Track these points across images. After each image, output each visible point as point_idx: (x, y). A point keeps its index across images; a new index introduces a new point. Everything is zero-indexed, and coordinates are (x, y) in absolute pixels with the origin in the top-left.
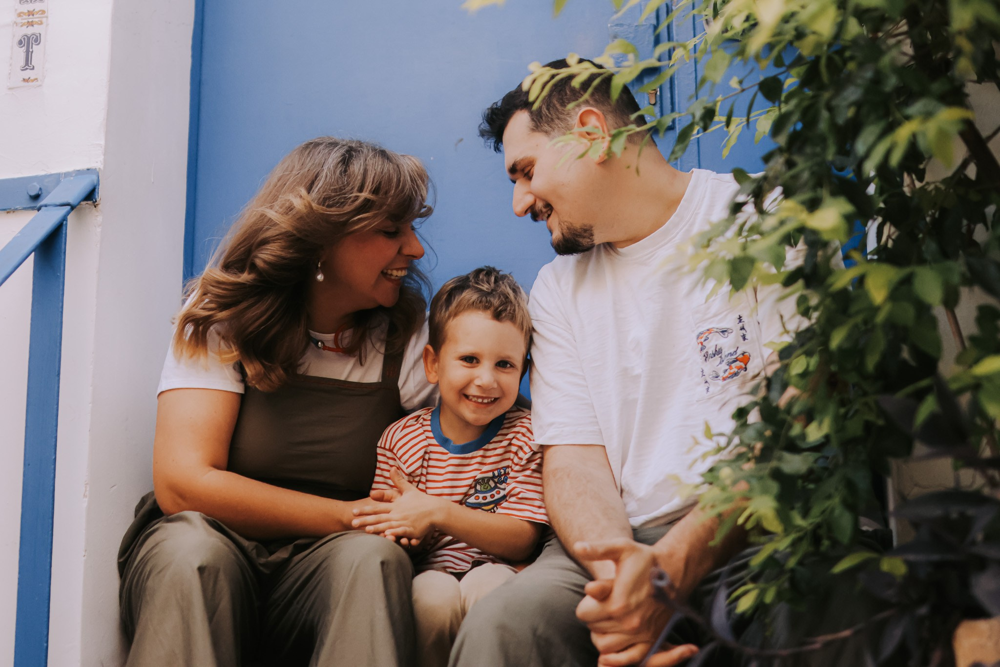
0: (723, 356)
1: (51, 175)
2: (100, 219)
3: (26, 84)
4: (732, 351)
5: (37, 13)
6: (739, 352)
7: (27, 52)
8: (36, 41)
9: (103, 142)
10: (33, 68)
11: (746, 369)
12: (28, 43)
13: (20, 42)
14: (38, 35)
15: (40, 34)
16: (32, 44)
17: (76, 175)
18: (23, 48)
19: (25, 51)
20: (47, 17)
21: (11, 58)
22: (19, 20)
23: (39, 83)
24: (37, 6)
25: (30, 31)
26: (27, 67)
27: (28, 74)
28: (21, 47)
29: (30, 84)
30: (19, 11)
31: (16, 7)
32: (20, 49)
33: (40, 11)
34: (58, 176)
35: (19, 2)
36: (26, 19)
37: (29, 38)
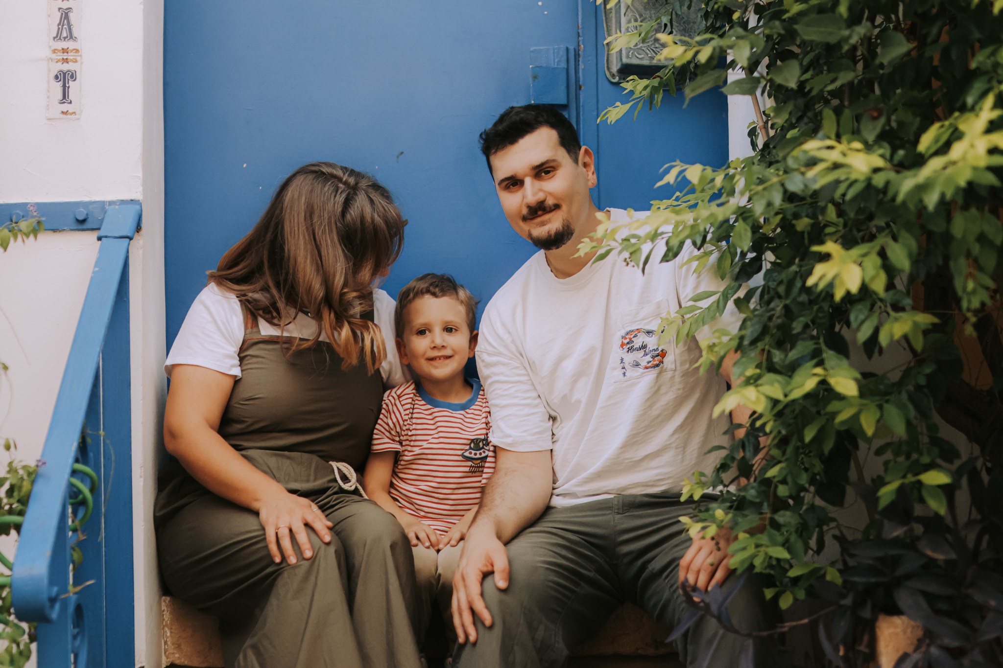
0: (647, 351)
1: (95, 202)
2: (141, 242)
3: (64, 116)
4: (655, 348)
5: (71, 51)
6: (660, 349)
7: (64, 86)
8: (72, 77)
9: (140, 175)
10: (71, 102)
11: (662, 362)
12: (65, 78)
13: (56, 77)
14: (74, 72)
15: (76, 72)
16: (68, 80)
17: (120, 204)
18: (60, 83)
19: (61, 85)
20: (81, 56)
21: (48, 91)
22: (54, 56)
23: (77, 116)
24: (70, 45)
25: (65, 67)
26: (64, 101)
27: (65, 107)
28: (59, 82)
29: (69, 116)
30: (53, 48)
31: (51, 44)
32: (57, 83)
33: (74, 49)
34: (103, 203)
35: (52, 39)
36: (60, 56)
37: (64, 74)
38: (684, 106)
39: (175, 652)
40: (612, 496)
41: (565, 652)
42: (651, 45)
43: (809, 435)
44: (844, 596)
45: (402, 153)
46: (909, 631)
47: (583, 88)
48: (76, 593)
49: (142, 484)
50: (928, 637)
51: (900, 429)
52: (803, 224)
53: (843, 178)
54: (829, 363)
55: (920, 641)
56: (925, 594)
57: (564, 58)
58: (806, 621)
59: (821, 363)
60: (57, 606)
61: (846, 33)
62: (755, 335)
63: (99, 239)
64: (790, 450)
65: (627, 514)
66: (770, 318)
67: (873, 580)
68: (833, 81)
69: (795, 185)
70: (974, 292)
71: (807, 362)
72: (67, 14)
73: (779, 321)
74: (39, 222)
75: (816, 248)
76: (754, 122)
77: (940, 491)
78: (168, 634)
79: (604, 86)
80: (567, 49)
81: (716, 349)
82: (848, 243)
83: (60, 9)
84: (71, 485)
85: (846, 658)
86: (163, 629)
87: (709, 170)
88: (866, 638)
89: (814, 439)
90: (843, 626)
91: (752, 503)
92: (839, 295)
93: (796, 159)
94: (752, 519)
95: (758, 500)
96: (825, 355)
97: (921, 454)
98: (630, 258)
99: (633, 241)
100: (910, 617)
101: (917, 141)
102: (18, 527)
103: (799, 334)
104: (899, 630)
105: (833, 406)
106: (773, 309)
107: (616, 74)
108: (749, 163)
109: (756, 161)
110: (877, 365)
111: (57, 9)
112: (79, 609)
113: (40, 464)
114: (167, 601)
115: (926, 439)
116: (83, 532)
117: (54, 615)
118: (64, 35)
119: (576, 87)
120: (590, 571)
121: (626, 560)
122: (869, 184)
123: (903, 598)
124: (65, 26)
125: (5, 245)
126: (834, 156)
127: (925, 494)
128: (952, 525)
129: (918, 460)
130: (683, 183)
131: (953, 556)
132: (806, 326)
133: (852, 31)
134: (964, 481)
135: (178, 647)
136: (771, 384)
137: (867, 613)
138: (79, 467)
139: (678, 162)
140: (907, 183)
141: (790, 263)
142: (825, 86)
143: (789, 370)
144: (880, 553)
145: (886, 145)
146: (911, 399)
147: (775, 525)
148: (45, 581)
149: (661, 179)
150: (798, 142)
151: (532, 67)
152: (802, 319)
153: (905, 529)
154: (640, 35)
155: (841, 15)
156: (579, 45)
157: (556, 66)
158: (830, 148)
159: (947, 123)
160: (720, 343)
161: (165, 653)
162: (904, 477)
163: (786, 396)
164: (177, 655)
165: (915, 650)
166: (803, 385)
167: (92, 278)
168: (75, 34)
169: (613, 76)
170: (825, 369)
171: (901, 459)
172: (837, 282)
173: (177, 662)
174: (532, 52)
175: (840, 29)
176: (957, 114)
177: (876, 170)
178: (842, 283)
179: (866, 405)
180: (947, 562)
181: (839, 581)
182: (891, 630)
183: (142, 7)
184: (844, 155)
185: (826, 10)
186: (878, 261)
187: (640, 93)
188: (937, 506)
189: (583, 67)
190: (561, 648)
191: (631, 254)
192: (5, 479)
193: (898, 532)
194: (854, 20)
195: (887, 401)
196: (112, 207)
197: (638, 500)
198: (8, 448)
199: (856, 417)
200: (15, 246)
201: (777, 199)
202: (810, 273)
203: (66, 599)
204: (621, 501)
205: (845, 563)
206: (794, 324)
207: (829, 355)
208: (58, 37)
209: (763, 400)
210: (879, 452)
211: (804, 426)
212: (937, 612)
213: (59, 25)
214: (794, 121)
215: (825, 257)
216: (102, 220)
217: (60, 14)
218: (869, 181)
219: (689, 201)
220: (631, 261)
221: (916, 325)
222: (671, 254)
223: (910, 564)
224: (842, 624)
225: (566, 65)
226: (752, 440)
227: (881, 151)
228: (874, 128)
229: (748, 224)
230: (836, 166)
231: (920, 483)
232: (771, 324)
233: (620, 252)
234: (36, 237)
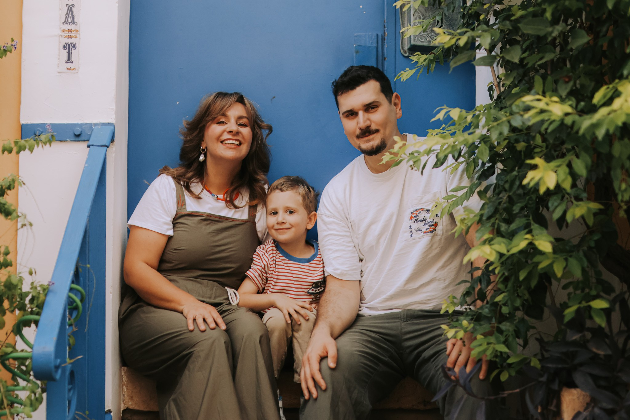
0: (426, 222)
1: (86, 124)
2: (114, 149)
3: (68, 71)
4: (431, 220)
5: (74, 31)
6: (434, 221)
7: (69, 53)
8: (74, 47)
9: (114, 108)
10: (72, 63)
12: (69, 48)
13: (64, 47)
15: (76, 44)
16: (71, 48)
17: (101, 125)
18: (66, 50)
19: (67, 52)
20: (79, 34)
21: (59, 55)
22: (63, 34)
23: (76, 71)
24: (73, 27)
25: (70, 41)
26: (69, 61)
27: (69, 65)
28: (65, 49)
29: (71, 71)
30: (62, 29)
31: (61, 27)
32: (64, 50)
33: (75, 30)
34: (91, 125)
35: (62, 23)
36: (67, 34)
37: (69, 45)
38: (450, 73)
39: (129, 401)
40: (400, 310)
41: (370, 407)
42: (429, 33)
43: (522, 276)
44: (542, 376)
45: (274, 97)
46: (581, 398)
47: (386, 59)
48: (71, 363)
49: (111, 297)
50: (593, 402)
51: (578, 274)
52: (521, 146)
53: (546, 118)
54: (534, 232)
55: (588, 404)
56: (592, 376)
57: (375, 41)
58: (518, 390)
59: (530, 232)
60: (60, 371)
61: (550, 29)
62: (490, 213)
63: (89, 146)
64: (510, 285)
65: (409, 322)
66: (500, 204)
67: (560, 366)
68: (541, 59)
69: (517, 122)
70: (626, 190)
71: (521, 231)
72: (71, 8)
73: (505, 205)
74: (52, 136)
75: (529, 162)
76: (492, 82)
77: (602, 312)
78: (125, 390)
79: (400, 59)
80: (377, 35)
81: (466, 222)
82: (549, 159)
83: (67, 5)
84: (69, 297)
85: (542, 414)
86: (122, 387)
87: (464, 111)
88: (555, 402)
89: (525, 279)
90: (540, 394)
91: (486, 317)
92: (542, 190)
93: (518, 106)
94: (486, 327)
95: (489, 315)
96: (532, 227)
97: (591, 289)
98: (413, 165)
99: (416, 154)
100: (582, 389)
101: (592, 97)
102: (36, 323)
103: (517, 213)
104: (575, 397)
105: (537, 259)
106: (501, 198)
107: (407, 51)
108: (488, 108)
109: (492, 106)
110: (564, 234)
111: (65, 5)
112: (72, 373)
113: (51, 284)
114: (125, 370)
115: (594, 280)
116: (76, 327)
117: (58, 376)
118: (70, 21)
119: (382, 59)
120: (385, 357)
121: (408, 351)
122: (562, 123)
123: (578, 378)
124: (70, 16)
125: (31, 150)
126: (541, 105)
127: (593, 314)
128: (609, 334)
129: (589, 293)
130: (448, 120)
131: (609, 352)
132: (522, 209)
133: (554, 28)
134: (617, 306)
135: (131, 398)
136: (500, 244)
137: (555, 387)
138: (74, 286)
139: (445, 107)
140: (586, 123)
141: (513, 170)
142: (537, 62)
143: (511, 236)
144: (564, 350)
145: (574, 99)
146: (585, 255)
147: (500, 331)
148: (53, 356)
149: (434, 117)
150: (519, 96)
151: (355, 46)
152: (519, 204)
153: (580, 335)
154: (422, 27)
155: (547, 18)
156: (384, 33)
157: (370, 46)
158: (539, 100)
159: (611, 86)
160: (468, 218)
161: (123, 401)
162: (580, 303)
163: (508, 251)
164: (130, 403)
165: (585, 410)
166: (518, 245)
167: (84, 170)
168: (76, 20)
169: (405, 52)
170: (532, 236)
171: (579, 292)
172: (541, 182)
173: (131, 407)
174: (355, 36)
175: (546, 27)
176: (617, 81)
177: (567, 114)
178: (544, 183)
179: (557, 258)
180: (605, 356)
181: (539, 366)
182: (570, 397)
183: (117, 5)
184: (547, 104)
185: (538, 15)
186: (567, 170)
187: (422, 63)
188: (601, 321)
189: (387, 46)
190: (367, 404)
191: (414, 162)
192: (29, 293)
193: (576, 337)
194: (555, 21)
195: (571, 256)
196: (96, 127)
197: (416, 313)
198: (31, 273)
199: (551, 266)
200: (38, 150)
201: (506, 131)
202: (525, 176)
203: (65, 366)
204: (406, 314)
205: (543, 355)
206: (514, 208)
207: (535, 227)
208: (65, 22)
209: (494, 253)
210: (565, 287)
211: (519, 271)
212: (599, 386)
213: (66, 14)
214: (516, 83)
215: (534, 167)
216: (91, 134)
217: (67, 8)
218: (562, 121)
219: (450, 130)
220: (414, 167)
221: (589, 209)
222: (439, 163)
223: (583, 357)
224: (540, 393)
225: (376, 44)
226: (486, 277)
227: (570, 103)
228: (566, 88)
229: (487, 146)
230: (542, 111)
231: (590, 307)
232: (500, 207)
233: (408, 161)
234: (50, 145)
